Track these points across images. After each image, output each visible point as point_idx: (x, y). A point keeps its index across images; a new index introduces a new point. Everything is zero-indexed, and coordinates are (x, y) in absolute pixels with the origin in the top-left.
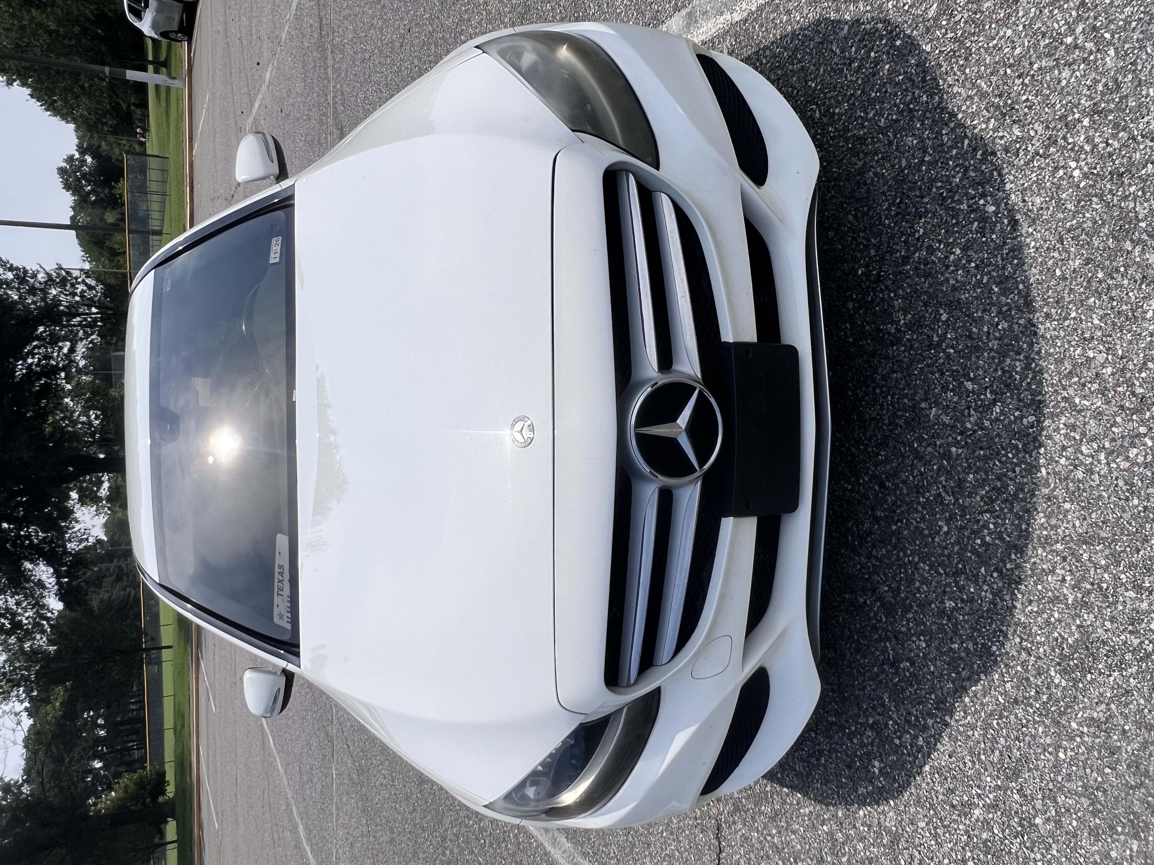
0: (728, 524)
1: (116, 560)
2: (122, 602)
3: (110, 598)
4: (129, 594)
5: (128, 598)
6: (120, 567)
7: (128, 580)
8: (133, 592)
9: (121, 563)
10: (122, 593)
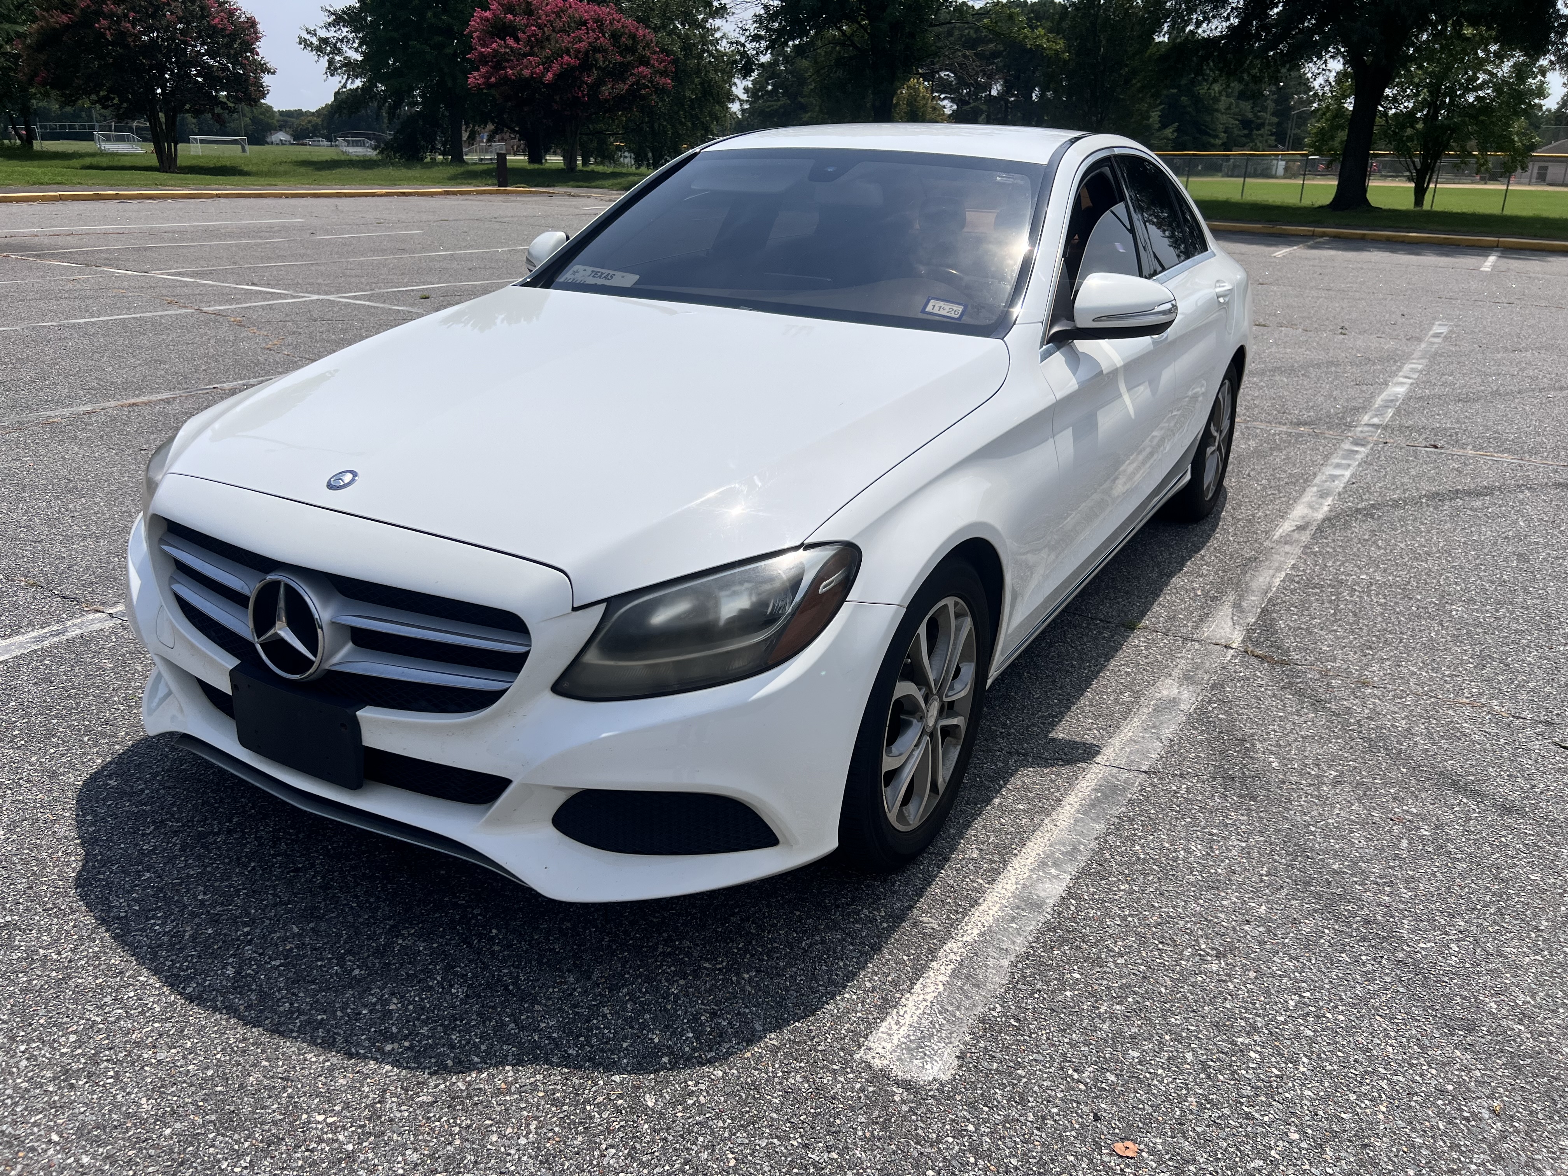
0: (230, 662)
1: (1275, 120)
2: (1207, 127)
3: (1217, 111)
4: (1216, 137)
5: (1210, 135)
6: (1261, 125)
7: (1239, 136)
8: (1218, 142)
9: (1267, 128)
10: (1220, 128)
